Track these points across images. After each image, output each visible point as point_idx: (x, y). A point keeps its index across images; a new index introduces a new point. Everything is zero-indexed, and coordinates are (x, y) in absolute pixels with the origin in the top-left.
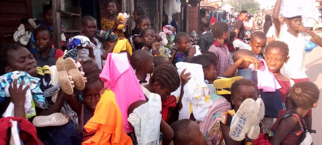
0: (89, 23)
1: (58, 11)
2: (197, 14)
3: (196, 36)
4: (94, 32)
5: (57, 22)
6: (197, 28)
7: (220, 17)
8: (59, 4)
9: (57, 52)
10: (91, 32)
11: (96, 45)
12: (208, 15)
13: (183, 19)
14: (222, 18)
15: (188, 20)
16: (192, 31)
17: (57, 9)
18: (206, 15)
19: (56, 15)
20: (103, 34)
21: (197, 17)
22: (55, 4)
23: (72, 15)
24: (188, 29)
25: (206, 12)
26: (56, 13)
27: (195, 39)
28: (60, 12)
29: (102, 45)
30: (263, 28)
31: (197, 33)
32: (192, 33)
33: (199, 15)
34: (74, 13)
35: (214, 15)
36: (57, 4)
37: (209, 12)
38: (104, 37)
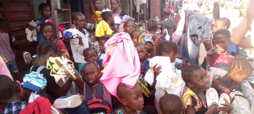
0: (80, 18)
1: (56, 10)
2: (159, 2)
3: (158, 21)
4: (83, 25)
5: (55, 18)
6: (159, 14)
7: (177, 4)
8: (56, 4)
9: (58, 42)
10: (81, 25)
11: (85, 35)
12: (168, 3)
13: (147, 7)
14: (179, 5)
15: (151, 8)
16: (155, 17)
17: (55, 7)
18: (166, 3)
19: (54, 12)
20: (90, 26)
21: (159, 5)
22: (53, 4)
23: (64, 10)
24: (152, 16)
25: (166, 1)
26: (54, 11)
27: (158, 23)
28: (57, 10)
29: (90, 34)
30: (212, 13)
31: (159, 18)
32: (155, 18)
33: (160, 4)
34: (65, 9)
35: (173, 3)
36: (55, 4)
37: (169, 1)
38: (91, 28)
